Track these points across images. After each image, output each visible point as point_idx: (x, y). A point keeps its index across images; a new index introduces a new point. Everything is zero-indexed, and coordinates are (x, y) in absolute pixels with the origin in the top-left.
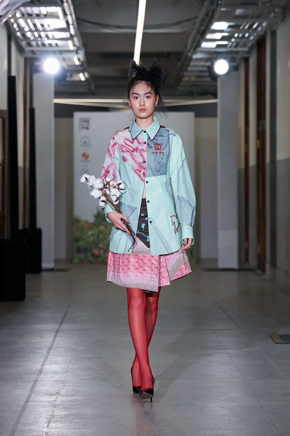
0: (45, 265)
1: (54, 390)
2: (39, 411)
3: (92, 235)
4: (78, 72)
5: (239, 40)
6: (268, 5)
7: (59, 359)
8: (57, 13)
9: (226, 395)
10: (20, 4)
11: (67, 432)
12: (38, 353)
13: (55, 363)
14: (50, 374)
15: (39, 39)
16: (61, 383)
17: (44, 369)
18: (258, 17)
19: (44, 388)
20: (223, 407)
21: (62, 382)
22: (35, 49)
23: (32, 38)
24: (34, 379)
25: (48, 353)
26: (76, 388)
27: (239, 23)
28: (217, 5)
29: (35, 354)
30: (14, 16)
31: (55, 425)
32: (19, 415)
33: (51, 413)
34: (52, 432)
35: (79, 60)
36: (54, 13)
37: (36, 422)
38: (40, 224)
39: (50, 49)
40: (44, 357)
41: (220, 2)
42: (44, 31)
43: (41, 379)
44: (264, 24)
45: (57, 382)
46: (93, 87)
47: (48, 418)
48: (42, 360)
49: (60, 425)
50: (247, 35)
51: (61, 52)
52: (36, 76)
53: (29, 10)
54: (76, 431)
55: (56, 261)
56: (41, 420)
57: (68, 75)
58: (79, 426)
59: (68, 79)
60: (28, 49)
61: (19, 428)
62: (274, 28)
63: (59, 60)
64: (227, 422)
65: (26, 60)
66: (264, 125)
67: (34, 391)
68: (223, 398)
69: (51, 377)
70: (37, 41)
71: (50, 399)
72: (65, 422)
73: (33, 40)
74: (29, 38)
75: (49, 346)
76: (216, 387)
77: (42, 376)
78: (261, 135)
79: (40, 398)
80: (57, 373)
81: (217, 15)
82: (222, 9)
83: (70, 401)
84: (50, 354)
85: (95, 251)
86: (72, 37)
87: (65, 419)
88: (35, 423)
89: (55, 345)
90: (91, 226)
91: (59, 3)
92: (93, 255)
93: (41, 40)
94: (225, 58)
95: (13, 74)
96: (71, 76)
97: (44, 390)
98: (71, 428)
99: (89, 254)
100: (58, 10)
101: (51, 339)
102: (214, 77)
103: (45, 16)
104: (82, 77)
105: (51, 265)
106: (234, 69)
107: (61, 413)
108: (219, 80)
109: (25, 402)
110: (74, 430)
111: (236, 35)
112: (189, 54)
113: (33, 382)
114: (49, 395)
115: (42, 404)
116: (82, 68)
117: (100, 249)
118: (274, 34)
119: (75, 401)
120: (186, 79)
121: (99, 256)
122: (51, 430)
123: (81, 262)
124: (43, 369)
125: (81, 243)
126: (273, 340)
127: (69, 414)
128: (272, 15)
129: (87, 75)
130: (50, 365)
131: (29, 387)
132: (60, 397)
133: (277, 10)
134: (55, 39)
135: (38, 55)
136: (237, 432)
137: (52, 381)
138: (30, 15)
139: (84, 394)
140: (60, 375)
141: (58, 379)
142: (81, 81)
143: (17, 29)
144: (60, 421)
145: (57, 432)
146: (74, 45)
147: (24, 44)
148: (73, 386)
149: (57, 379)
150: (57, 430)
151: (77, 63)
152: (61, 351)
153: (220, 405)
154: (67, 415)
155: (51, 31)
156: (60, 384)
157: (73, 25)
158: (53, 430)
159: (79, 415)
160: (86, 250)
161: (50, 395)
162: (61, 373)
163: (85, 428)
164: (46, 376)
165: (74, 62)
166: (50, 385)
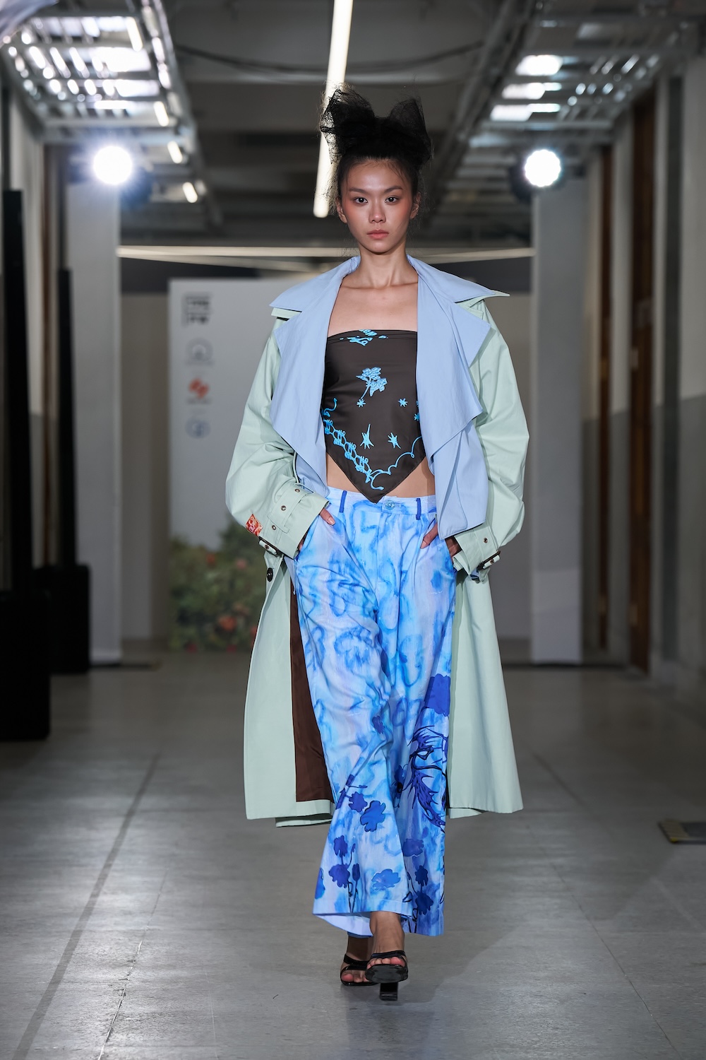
0: (99, 653)
1: (122, 954)
2: (86, 1003)
3: (218, 581)
4: (181, 180)
5: (587, 102)
6: (663, 13)
7: (135, 879)
8: (126, 32)
9: (550, 967)
10: (31, 10)
11: (155, 1055)
12: (82, 866)
13: (125, 890)
14: (112, 917)
15: (81, 98)
16: (139, 937)
17: (97, 903)
18: (637, 44)
19: (98, 950)
20: (541, 996)
21: (144, 936)
22: (70, 122)
23: (63, 96)
24: (73, 928)
25: (108, 866)
26: (177, 950)
27: (589, 59)
28: (534, 12)
29: (75, 868)
30: (17, 41)
31: (125, 1037)
32: (36, 1014)
33: (114, 1010)
34: (117, 1055)
35: (182, 150)
36: (119, 33)
37: (79, 1031)
38: (86, 554)
39: (109, 123)
40: (97, 874)
41: (540, 6)
42: (94, 77)
43: (91, 928)
44: (653, 62)
45: (132, 934)
46: (217, 218)
47: (107, 1020)
48: (91, 882)
49: (137, 1038)
50: (608, 89)
51: (136, 131)
52: (73, 191)
53: (55, 24)
54: (177, 1051)
55: (127, 644)
56: (90, 1025)
57: (156, 187)
58: (185, 1039)
59: (156, 197)
60: (53, 123)
61: (35, 1045)
62: (677, 72)
63: (132, 149)
64: (550, 1031)
65: (48, 150)
66: (648, 313)
67: (73, 956)
68: (542, 974)
69: (115, 924)
70: (75, 104)
71: (113, 977)
72: (150, 1030)
73: (66, 101)
74: (55, 97)
75: (109, 849)
76: (524, 947)
77: (92, 922)
78: (640, 336)
79: (87, 974)
80: (130, 913)
81: (531, 39)
82: (547, 24)
83: (162, 980)
84: (113, 867)
85: (225, 620)
86: (163, 94)
87: (150, 1023)
88: (76, 1034)
89: (125, 846)
90: (213, 560)
91: (131, 6)
92: (219, 630)
93: (85, 101)
94: (553, 147)
95: (16, 184)
96: (163, 190)
97: (97, 956)
98: (166, 1046)
99: (208, 628)
100: (126, 25)
101: (115, 833)
102: (524, 192)
103: (97, 40)
104: (190, 193)
105: (115, 654)
106: (574, 172)
107: (141, 1009)
108: (537, 202)
109: (51, 983)
110: (172, 1050)
111: (581, 89)
112: (462, 137)
113: (70, 935)
114: (110, 966)
115: (93, 986)
116: (189, 172)
117: (235, 614)
118: (676, 86)
119: (175, 981)
120: (454, 197)
121: (233, 632)
122: (115, 1050)
123: (189, 646)
124: (94, 904)
125: (189, 602)
126: (667, 837)
127: (159, 1011)
128: (673, 38)
129: (202, 187)
130: (113, 893)
131: (61, 947)
132: (138, 971)
133: (684, 26)
134: (121, 98)
135: (79, 139)
136: (575, 1054)
137: (117, 933)
138: (57, 39)
139: (198, 964)
140: (137, 919)
141: (133, 928)
142: (186, 204)
143: (25, 74)
144: (137, 1029)
145: (130, 1054)
146: (170, 114)
147: (42, 109)
148: (169, 944)
149: (130, 928)
150: (130, 1049)
151: (177, 157)
152: (140, 862)
153: (534, 991)
154: (155, 1013)
155: (110, 78)
156: (137, 939)
157: (166, 62)
158: (121, 1050)
159: (185, 1013)
160: (200, 618)
161: (113, 966)
162: (141, 913)
163: (200, 1046)
164: (103, 922)
165: (170, 157)
166: (113, 942)
